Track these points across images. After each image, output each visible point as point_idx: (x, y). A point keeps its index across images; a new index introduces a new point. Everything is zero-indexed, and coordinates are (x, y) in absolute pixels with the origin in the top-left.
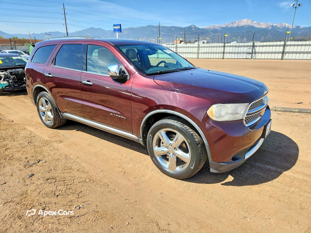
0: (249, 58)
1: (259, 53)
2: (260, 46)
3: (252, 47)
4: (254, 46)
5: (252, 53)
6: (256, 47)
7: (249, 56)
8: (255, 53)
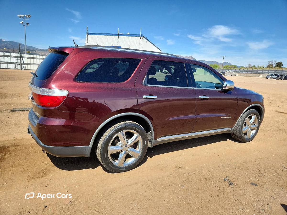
0: (18, 68)
1: (28, 64)
2: (28, 58)
3: (19, 58)
4: (21, 57)
5: (21, 64)
6: (24, 58)
7: (19, 67)
8: (24, 64)
